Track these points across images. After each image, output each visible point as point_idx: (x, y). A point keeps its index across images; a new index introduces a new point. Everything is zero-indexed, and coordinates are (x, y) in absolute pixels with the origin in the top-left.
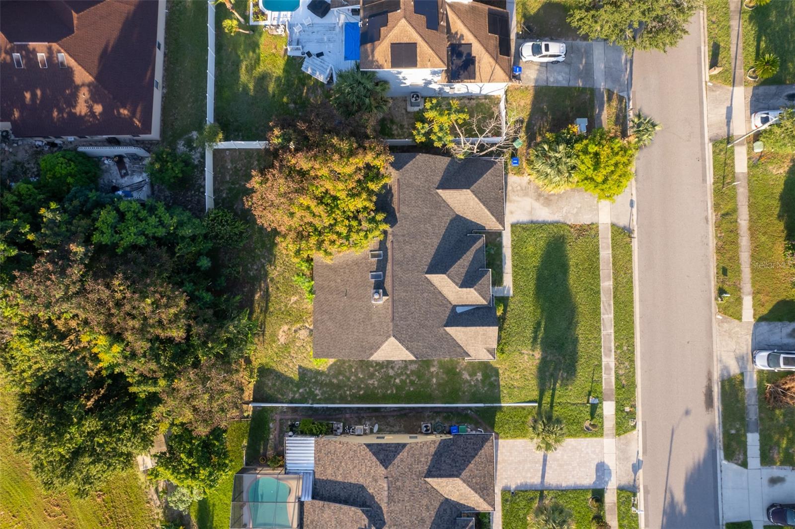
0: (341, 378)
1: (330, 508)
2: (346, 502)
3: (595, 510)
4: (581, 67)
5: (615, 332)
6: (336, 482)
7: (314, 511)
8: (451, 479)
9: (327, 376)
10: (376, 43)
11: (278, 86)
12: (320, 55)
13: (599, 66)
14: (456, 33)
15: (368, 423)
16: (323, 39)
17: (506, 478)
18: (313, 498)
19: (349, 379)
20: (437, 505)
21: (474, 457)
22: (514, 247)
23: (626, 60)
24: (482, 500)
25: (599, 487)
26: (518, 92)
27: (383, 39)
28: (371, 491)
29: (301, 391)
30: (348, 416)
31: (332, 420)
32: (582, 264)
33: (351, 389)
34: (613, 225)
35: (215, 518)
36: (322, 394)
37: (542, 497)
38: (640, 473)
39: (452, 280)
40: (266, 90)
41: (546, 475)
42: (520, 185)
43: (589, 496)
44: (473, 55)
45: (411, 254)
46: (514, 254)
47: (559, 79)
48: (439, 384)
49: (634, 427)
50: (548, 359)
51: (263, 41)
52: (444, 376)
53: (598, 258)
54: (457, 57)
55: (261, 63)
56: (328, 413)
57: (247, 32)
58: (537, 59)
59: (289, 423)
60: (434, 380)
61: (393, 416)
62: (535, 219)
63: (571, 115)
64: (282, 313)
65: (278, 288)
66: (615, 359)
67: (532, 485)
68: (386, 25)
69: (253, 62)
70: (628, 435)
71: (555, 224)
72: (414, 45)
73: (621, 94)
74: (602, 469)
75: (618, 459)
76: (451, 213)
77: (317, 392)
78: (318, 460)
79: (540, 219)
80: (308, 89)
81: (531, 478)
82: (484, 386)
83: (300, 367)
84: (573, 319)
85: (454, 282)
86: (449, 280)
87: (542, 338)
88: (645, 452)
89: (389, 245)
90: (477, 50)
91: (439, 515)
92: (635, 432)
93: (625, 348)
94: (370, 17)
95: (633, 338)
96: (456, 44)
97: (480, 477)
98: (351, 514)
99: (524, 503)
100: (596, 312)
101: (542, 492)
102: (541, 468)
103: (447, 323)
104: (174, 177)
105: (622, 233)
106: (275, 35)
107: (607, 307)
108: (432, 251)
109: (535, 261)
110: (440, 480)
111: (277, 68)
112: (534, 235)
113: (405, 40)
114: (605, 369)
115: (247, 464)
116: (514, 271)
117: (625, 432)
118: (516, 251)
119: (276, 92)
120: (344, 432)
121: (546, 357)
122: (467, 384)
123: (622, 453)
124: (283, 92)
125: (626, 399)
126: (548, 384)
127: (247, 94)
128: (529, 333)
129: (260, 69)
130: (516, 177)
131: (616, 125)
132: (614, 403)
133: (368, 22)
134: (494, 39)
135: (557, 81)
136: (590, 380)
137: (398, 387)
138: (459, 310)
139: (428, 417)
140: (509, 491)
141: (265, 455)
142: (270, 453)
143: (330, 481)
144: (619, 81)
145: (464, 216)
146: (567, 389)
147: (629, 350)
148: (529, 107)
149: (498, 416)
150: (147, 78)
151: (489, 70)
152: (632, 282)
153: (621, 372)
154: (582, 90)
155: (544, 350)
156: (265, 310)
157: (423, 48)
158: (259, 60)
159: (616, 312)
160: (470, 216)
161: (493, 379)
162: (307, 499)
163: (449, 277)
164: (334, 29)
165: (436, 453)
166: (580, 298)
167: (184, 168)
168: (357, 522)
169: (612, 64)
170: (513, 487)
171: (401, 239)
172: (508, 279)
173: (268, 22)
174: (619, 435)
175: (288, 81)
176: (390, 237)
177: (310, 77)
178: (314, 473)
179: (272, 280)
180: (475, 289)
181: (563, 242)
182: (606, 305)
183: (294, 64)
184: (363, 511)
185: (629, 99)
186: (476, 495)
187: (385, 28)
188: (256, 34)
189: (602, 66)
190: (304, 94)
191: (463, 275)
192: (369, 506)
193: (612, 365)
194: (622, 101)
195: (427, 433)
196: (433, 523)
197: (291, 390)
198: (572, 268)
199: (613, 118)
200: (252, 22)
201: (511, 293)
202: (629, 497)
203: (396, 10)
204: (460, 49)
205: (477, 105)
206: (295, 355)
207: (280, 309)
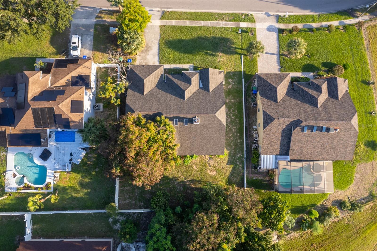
0: (232, 144)
1: (293, 146)
2: (290, 139)
3: (287, 33)
4: (84, 29)
5: (210, 21)
6: (281, 144)
7: (294, 154)
8: (278, 91)
9: (231, 151)
10: (70, 120)
11: (86, 177)
12: (71, 154)
13: (84, 21)
14: (66, 83)
15: (252, 132)
16: (63, 153)
17: (275, 70)
18: (288, 155)
19: (233, 141)
20: (289, 98)
21: (267, 82)
22: (170, 63)
23: (81, 9)
24: (286, 79)
25: (277, 30)
26: (95, 58)
27: (69, 116)
28: (285, 126)
29: (238, 164)
30: (249, 142)
31: (251, 149)
32: (179, 33)
33: (237, 140)
34: (161, 19)
35: (298, 205)
36: (240, 153)
37: (283, 55)
38: (270, 13)
39: (188, 88)
40: (88, 183)
41: (273, 53)
42: (141, 60)
43: (281, 35)
44: (77, 75)
45: (176, 106)
46: (174, 63)
47: (89, 40)
48: (234, 99)
49: (251, 15)
50: (222, 50)
51: (62, 185)
52: (230, 96)
53: (176, 26)
54: (78, 83)
55: (74, 186)
56: (248, 151)
57: (57, 192)
58: (79, 49)
59: (253, 169)
60: (232, 101)
61: (249, 120)
62: (157, 53)
63: (107, 35)
64: (201, 173)
65: (189, 176)
66: (221, 21)
67: (278, 59)
68: (61, 115)
69: (73, 190)
70: (255, 17)
71: (159, 44)
72: (72, 102)
73: (98, 12)
74: (270, 29)
75: (265, 22)
76: (155, 89)
77: (239, 156)
78: (271, 153)
79: (157, 51)
80: (89, 161)
81: (274, 59)
82: (234, 79)
83: (227, 164)
84: (204, 38)
85: (188, 87)
86: (188, 89)
87: (213, 52)
88: (262, 11)
89: (171, 116)
90: (75, 73)
91: (294, 97)
92: (253, 15)
93: (217, 17)
94: (56, 124)
95: (212, 13)
96: (72, 83)
97: (276, 79)
98: (295, 136)
99: (285, 62)
100: (200, 28)
101: (280, 55)
102: (270, 55)
103: (207, 91)
104: (134, 228)
105: (164, 15)
106: (59, 178)
107: (198, 24)
108: (174, 97)
109: (177, 54)
110: (278, 96)
111: (77, 177)
112: (165, 54)
113: (69, 105)
114: (226, 25)
115: (273, 190)
116: (182, 63)
117: (254, 19)
118: (172, 62)
119: (90, 177)
120: (257, 143)
121: (221, 50)
122: (234, 86)
123: (262, 20)
124: (90, 174)
125: (239, 17)
126: (233, 50)
127: (90, 193)
128: (211, 58)
129: (77, 186)
130: (137, 62)
131: (113, 15)
132: (241, 23)
133: (58, 125)
134: (69, 66)
135: (91, 41)
136: (231, 32)
137: (236, 118)
138: (201, 86)
139: (249, 104)
140: (280, 69)
141: (268, 181)
142: (267, 178)
143: (280, 147)
144: (91, 13)
145: (156, 83)
146: (235, 42)
147: (218, 15)
148: (103, 54)
149: (247, 73)
150: (80, 244)
151: (85, 69)
152: (187, 12)
153: (227, 19)
154: (96, 29)
155: (218, 51)
156: (200, 182)
157: (74, 97)
158: (72, 187)
159: (200, 20)
160: (157, 81)
161: (231, 74)
162: (289, 158)
163: (186, 89)
164: (58, 148)
165: (266, 98)
166: (194, 35)
167: (129, 223)
168: (299, 133)
169: (83, 15)
170: (279, 67)
171: (168, 111)
172: (186, 66)
173: (52, 182)
174: (255, 21)
175: (84, 172)
176: (168, 115)
177: (82, 160)
178: (277, 155)
179: (185, 179)
180: (192, 78)
181: (168, 41)
182: (197, 24)
183: (75, 169)
184: (294, 130)
185: (101, 9)
186: (284, 81)
187: (63, 115)
188: (58, 188)
189: (84, 20)
190: (91, 163)
191: (185, 83)
192: (292, 127)
193: (224, 22)
194: (101, 12)
195: (256, 104)
196: (297, 100)
197: (238, 168)
198: (180, 38)
199: (110, 16)
200: (52, 190)
201: (192, 65)
202: (281, 18)
203: (54, 109)
204: (74, 82)
205: (100, 78)
206: (222, 167)
207: (200, 174)
